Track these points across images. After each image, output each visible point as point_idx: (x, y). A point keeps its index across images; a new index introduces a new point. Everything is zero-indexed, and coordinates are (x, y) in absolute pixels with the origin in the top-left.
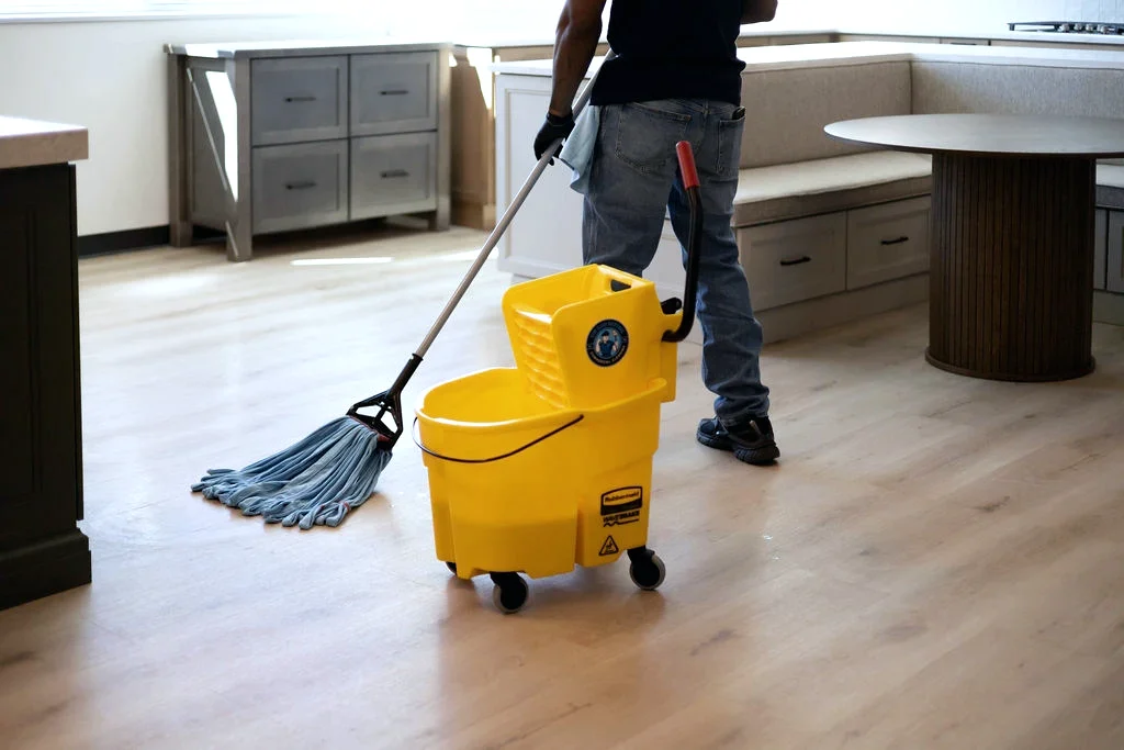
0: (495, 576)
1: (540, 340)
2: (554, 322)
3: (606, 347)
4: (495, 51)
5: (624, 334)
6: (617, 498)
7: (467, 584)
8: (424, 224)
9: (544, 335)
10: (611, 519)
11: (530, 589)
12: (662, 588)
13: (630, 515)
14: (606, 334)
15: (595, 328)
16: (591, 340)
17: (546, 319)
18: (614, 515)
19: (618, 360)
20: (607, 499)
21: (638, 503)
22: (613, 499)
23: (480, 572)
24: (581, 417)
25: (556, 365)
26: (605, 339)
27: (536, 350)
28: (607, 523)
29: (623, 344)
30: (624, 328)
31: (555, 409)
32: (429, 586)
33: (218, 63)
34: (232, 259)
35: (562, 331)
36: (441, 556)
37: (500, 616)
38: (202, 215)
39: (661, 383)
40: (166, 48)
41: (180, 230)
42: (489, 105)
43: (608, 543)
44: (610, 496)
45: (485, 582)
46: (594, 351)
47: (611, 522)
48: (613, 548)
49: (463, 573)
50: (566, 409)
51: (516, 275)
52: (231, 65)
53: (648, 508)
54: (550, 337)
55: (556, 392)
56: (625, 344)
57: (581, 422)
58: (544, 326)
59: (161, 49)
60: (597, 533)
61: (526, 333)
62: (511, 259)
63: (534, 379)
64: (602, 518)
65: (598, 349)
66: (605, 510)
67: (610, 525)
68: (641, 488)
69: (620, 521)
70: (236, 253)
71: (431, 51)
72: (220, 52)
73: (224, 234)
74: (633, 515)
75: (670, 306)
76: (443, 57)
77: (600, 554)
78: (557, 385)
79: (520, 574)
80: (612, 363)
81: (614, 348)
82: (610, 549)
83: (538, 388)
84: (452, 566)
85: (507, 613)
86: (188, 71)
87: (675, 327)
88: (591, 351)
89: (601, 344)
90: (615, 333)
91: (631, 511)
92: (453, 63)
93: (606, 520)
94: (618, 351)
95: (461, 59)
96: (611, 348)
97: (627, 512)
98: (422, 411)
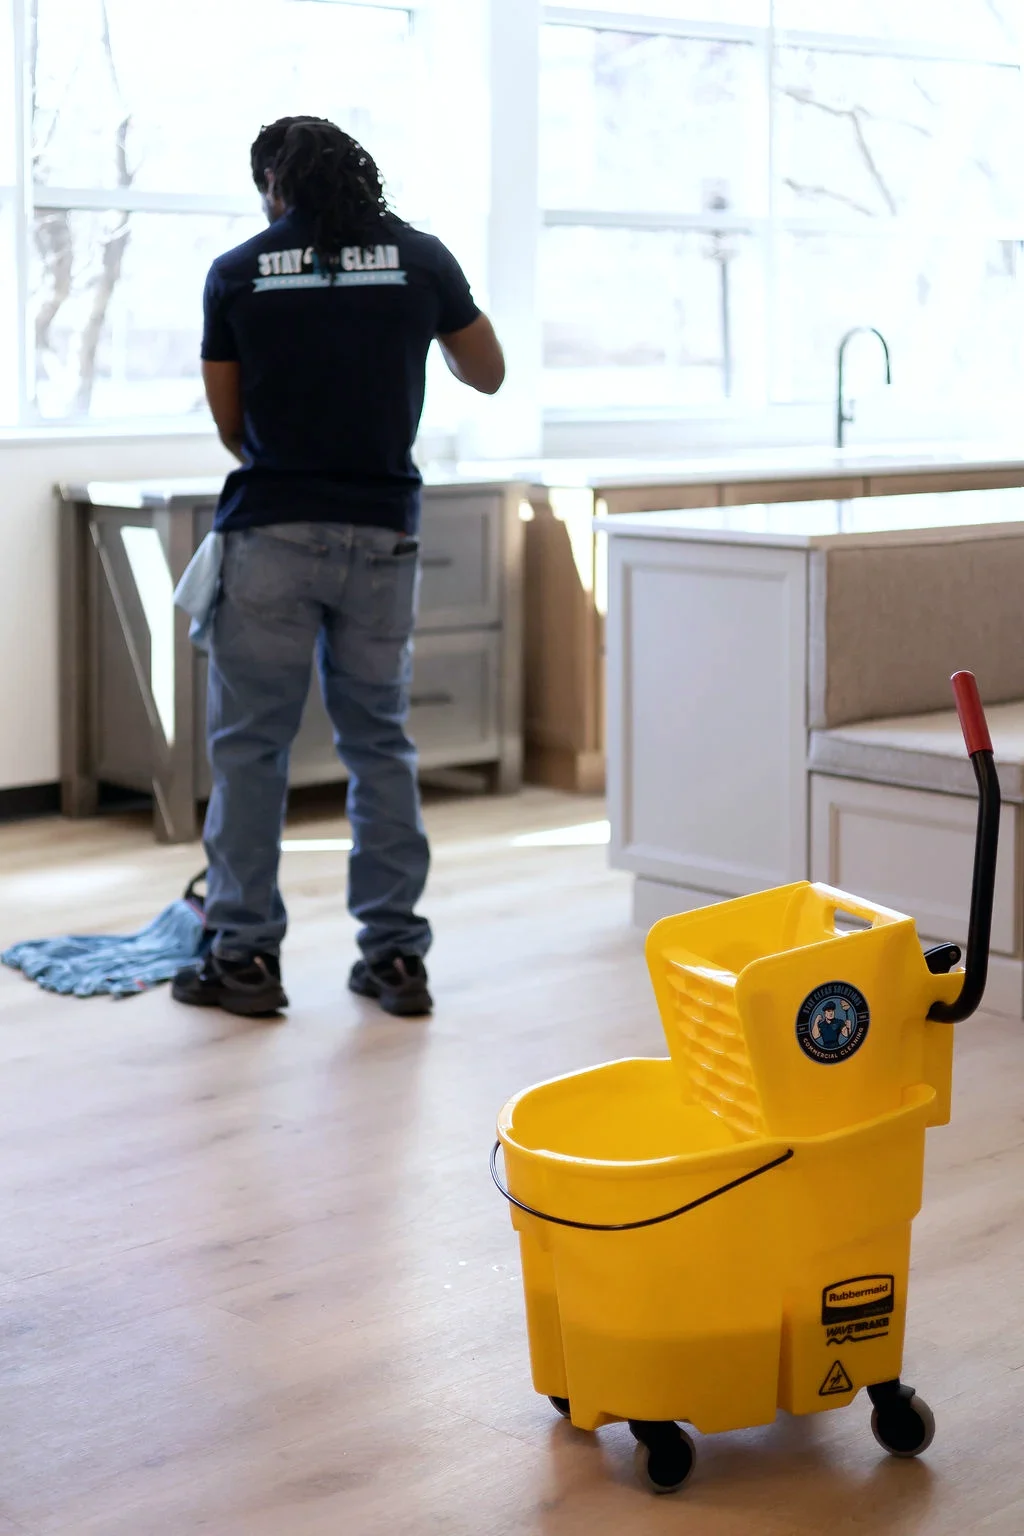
0: (637, 1427)
1: (714, 1014)
2: (740, 984)
3: (831, 1030)
4: (598, 493)
5: (861, 1007)
6: (850, 1295)
7: (587, 1437)
8: (478, 781)
9: (723, 1007)
10: (839, 1331)
11: (699, 1449)
12: (926, 1456)
13: (873, 1325)
14: (831, 1007)
15: (811, 996)
16: (803, 1018)
17: (727, 979)
18: (845, 1324)
19: (850, 1054)
20: (834, 1297)
21: (887, 1304)
22: (844, 1296)
23: (609, 1418)
24: (790, 1154)
25: (744, 1060)
26: (829, 1015)
27: (704, 1031)
28: (833, 1338)
29: (859, 1025)
30: (860, 995)
31: (740, 1137)
32: (520, 1438)
33: (143, 515)
34: (163, 839)
35: (755, 1001)
36: (541, 1386)
37: (646, 1498)
38: (115, 766)
39: (927, 1095)
40: (57, 491)
41: (78, 789)
42: (586, 583)
43: (834, 1374)
44: (838, 1291)
45: (619, 1434)
46: (808, 1036)
47: (839, 1337)
48: (843, 1382)
49: (581, 1417)
50: (762, 1138)
51: (641, 877)
52: (164, 519)
53: (903, 1314)
54: (732, 1010)
55: (746, 1106)
56: (863, 1025)
57: (790, 1161)
58: (720, 992)
59: (47, 491)
60: (815, 1355)
61: (687, 1000)
62: (633, 850)
63: (701, 1082)
64: (824, 1329)
65: (816, 1033)
66: (829, 1315)
67: (839, 1342)
68: (891, 1277)
69: (855, 1335)
70: (170, 829)
71: (492, 493)
72: (146, 498)
73: (148, 797)
74: (879, 1324)
75: (940, 960)
76: (510, 503)
77: (821, 1393)
78: (744, 1094)
79: (681, 1425)
80: (841, 1058)
81: (845, 1032)
82: (837, 1386)
83: (709, 1096)
84: (562, 1404)
85: (659, 1493)
86: (94, 529)
87: (952, 997)
88: (803, 1036)
89: (823, 1025)
90: (845, 1005)
91: (874, 1319)
92: (526, 513)
93: (831, 1332)
94: (852, 1037)
95: (541, 506)
96: (839, 1031)
97: (869, 1320)
98: (510, 1133)
